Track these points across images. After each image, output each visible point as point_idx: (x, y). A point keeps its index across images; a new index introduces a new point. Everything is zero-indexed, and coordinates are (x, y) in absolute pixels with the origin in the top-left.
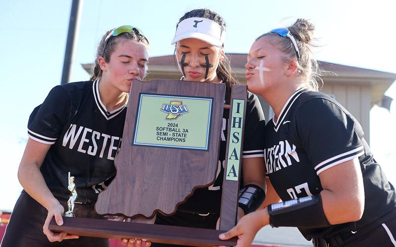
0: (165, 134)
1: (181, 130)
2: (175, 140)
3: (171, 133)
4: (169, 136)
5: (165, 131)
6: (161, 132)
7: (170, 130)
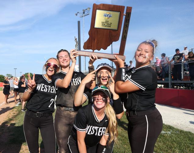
0: (104, 24)
1: (110, 23)
2: (107, 26)
3: (106, 24)
4: (106, 25)
5: (104, 23)
6: (103, 24)
7: (106, 23)
